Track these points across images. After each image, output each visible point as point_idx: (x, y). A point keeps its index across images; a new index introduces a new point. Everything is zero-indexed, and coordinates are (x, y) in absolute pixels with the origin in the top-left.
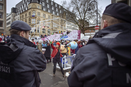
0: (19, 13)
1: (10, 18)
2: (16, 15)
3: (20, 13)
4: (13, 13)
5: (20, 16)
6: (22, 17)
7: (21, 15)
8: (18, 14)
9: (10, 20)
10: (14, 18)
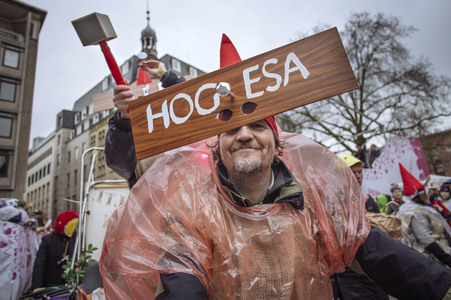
0: (87, 126)
1: (49, 152)
2: (75, 136)
3: (92, 127)
4: (61, 132)
5: (92, 135)
6: (97, 139)
7: (96, 133)
8: (83, 131)
9: (51, 159)
10: (64, 150)
